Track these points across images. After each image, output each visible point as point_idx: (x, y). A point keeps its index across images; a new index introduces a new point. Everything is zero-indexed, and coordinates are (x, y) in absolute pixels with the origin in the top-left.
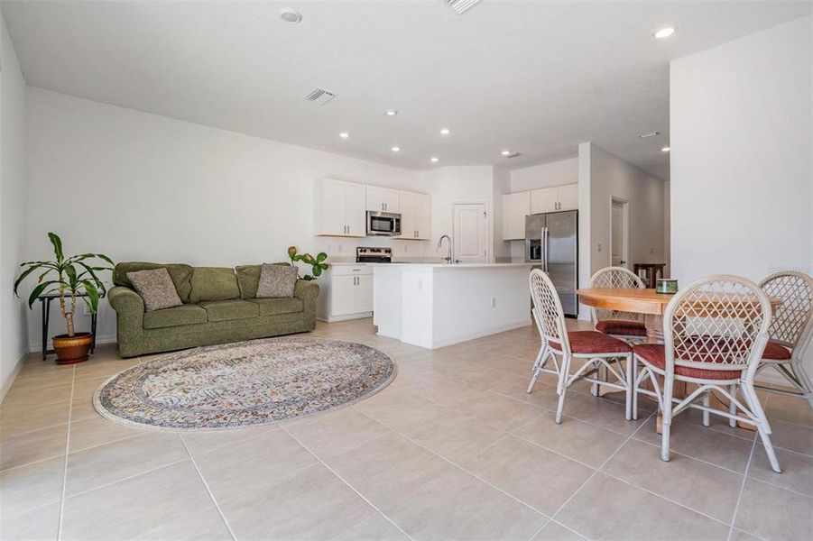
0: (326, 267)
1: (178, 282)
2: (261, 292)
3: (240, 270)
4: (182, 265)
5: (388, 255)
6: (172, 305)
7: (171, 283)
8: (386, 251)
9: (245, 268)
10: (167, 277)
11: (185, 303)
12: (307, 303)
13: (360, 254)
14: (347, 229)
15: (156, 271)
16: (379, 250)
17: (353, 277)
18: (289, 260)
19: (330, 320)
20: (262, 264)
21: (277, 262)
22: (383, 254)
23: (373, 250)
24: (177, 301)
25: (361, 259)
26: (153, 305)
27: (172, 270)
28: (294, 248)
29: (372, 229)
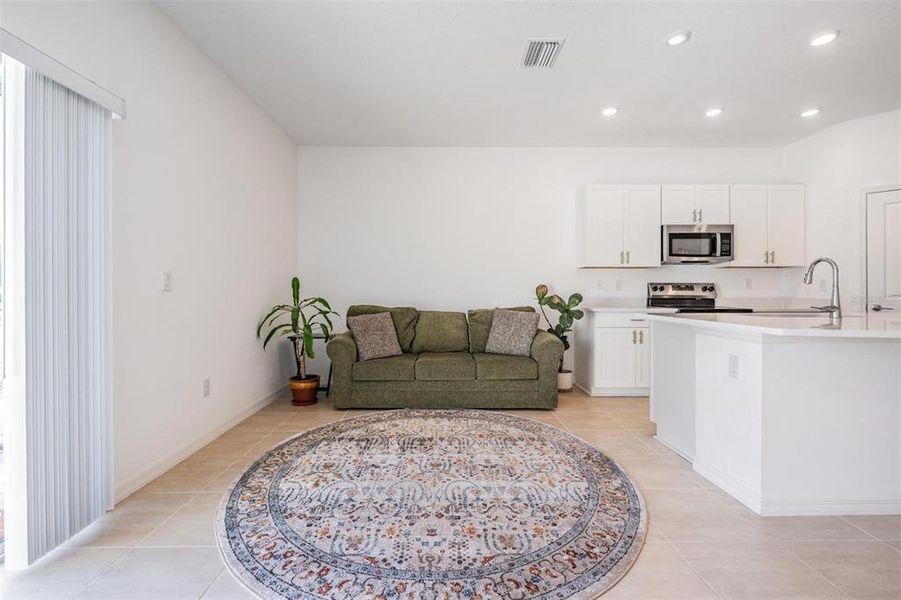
0: (580, 315)
1: (401, 328)
2: (491, 346)
3: (472, 314)
4: (408, 309)
5: (708, 295)
6: (388, 354)
7: (393, 328)
8: (705, 289)
9: (475, 314)
10: (389, 323)
11: (405, 352)
12: (543, 368)
13: (652, 293)
14: (625, 256)
15: (377, 315)
16: (690, 287)
17: (632, 331)
18: (535, 304)
19: (594, 392)
20: (493, 308)
21: (513, 307)
22: (698, 292)
23: (677, 287)
24: (396, 349)
25: (655, 302)
26: (366, 354)
27: (396, 314)
28: (544, 286)
29: (671, 254)
